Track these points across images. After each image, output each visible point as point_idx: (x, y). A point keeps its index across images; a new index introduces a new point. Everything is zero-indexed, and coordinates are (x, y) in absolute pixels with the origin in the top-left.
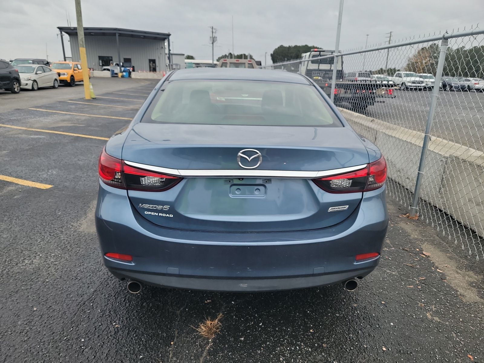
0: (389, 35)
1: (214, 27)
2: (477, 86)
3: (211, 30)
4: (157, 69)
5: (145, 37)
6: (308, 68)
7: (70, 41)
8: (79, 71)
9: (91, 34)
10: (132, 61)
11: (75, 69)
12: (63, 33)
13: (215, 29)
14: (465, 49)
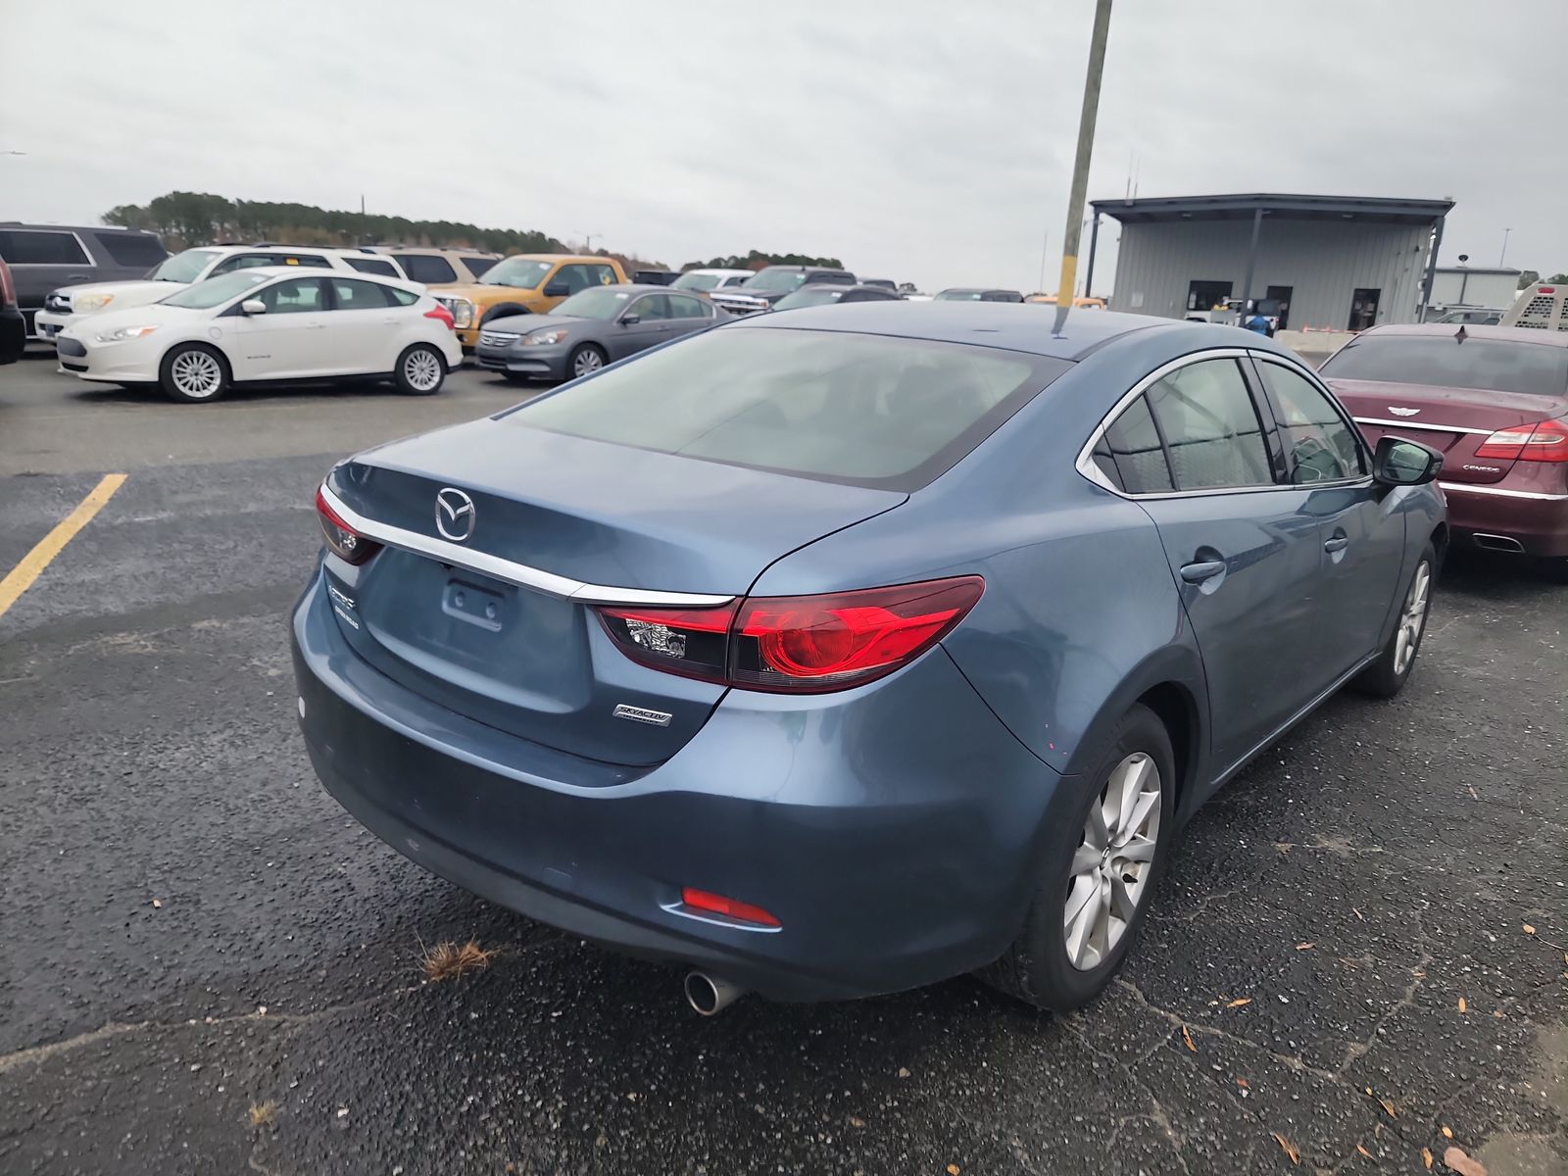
4: (1380, 319)
5: (1357, 217)
9: (1185, 215)
12: (1103, 217)
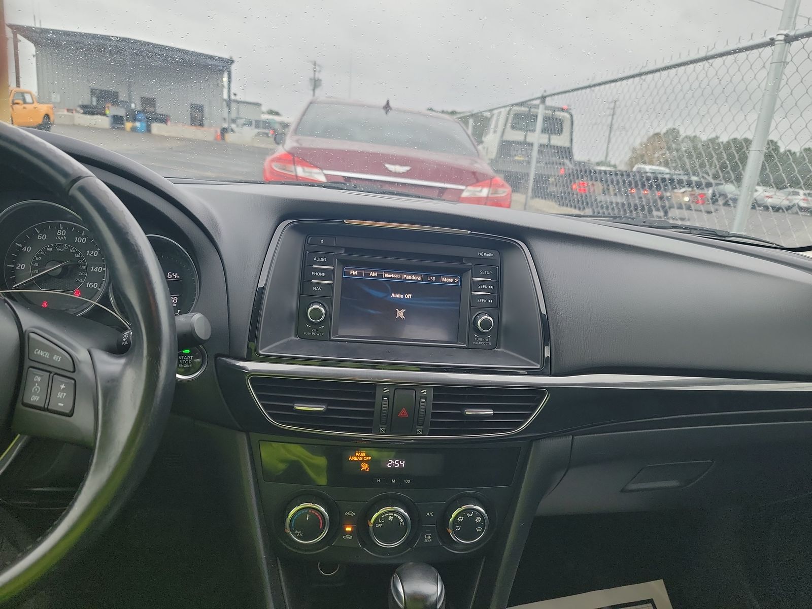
0: (612, 105)
1: (317, 63)
2: (770, 200)
3: (313, 66)
4: (206, 122)
6: (505, 138)
7: (36, 56)
8: (25, 106)
10: (158, 104)
11: (16, 101)
12: (19, 37)
13: (319, 66)
14: (720, 140)
